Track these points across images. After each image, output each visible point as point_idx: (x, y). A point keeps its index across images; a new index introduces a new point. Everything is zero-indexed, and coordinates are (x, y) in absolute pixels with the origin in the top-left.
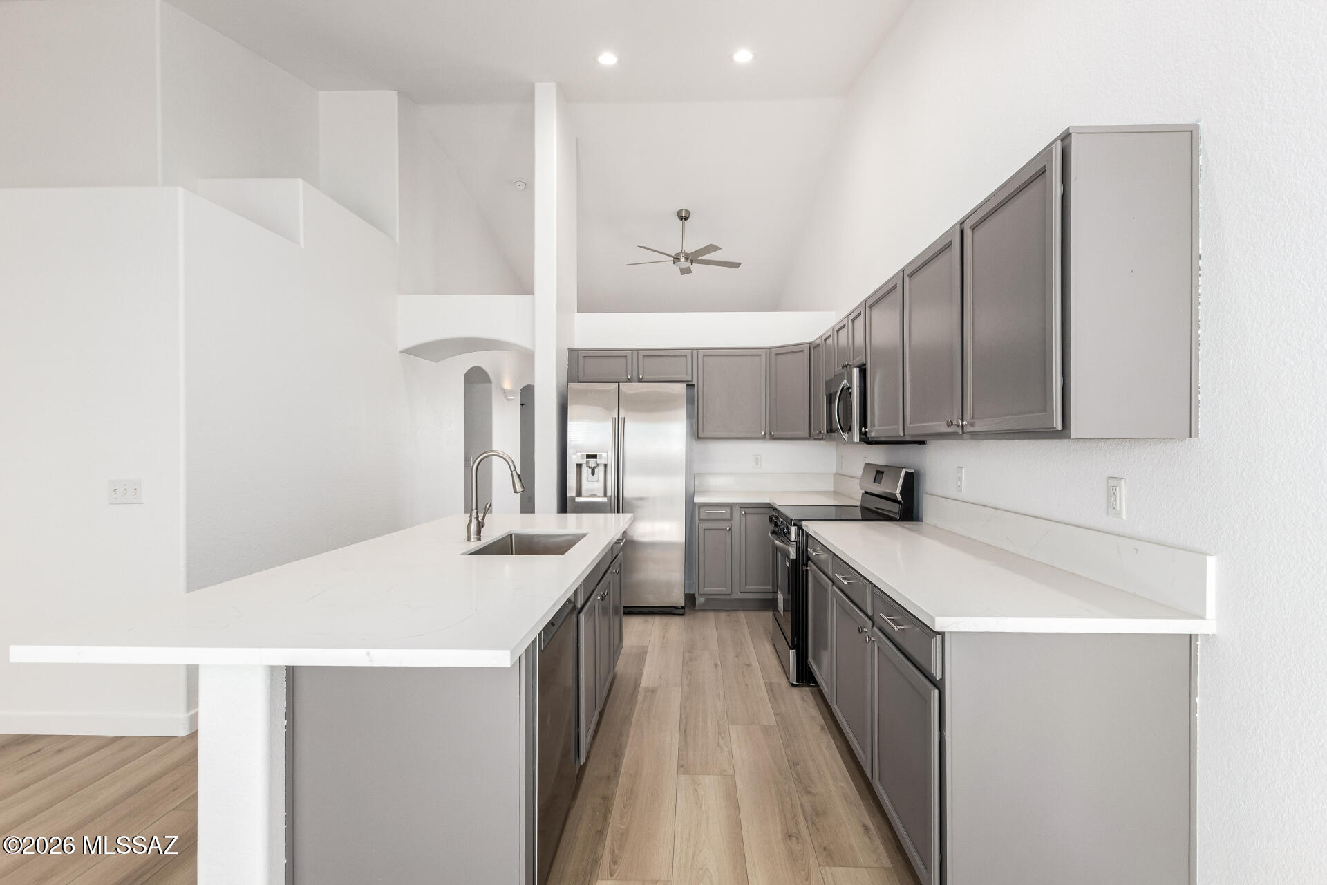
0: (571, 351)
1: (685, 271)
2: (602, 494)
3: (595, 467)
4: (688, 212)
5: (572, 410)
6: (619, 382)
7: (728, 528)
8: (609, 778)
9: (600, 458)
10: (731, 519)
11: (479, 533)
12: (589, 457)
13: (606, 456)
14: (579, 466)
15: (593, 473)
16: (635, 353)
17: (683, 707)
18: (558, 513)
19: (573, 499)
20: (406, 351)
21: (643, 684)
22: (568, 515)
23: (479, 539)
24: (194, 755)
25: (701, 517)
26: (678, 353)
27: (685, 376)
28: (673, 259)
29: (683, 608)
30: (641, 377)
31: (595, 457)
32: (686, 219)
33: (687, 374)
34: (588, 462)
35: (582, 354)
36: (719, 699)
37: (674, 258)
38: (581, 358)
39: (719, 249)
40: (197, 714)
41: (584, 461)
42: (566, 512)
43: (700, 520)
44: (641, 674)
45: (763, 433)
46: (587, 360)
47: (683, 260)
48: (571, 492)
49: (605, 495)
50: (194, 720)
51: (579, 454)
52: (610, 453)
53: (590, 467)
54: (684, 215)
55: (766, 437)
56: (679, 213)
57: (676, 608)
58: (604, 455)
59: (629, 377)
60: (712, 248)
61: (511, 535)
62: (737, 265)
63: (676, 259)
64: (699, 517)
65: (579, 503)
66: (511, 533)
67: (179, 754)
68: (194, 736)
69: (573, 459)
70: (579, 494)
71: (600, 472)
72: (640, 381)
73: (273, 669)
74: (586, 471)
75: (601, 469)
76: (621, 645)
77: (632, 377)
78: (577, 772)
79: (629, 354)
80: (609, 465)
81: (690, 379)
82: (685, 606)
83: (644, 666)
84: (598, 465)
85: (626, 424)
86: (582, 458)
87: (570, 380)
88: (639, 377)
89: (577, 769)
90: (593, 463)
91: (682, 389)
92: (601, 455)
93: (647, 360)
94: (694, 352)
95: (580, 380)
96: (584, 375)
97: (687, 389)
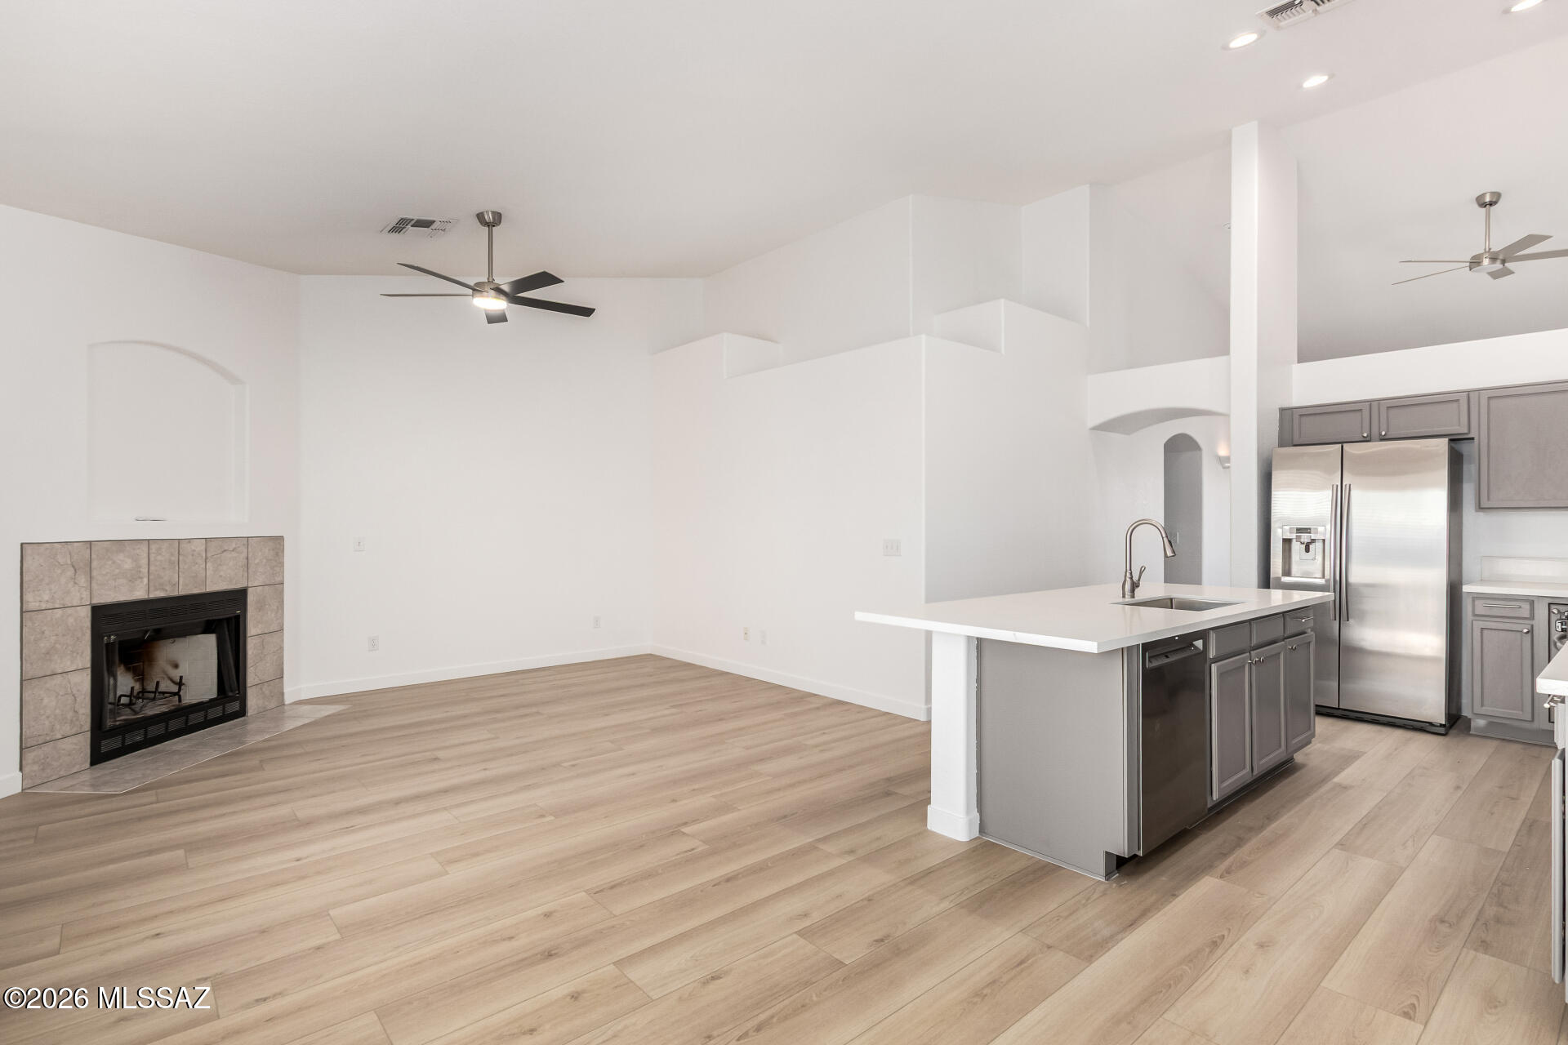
0: (1282, 410)
1: (1503, 275)
2: (1320, 575)
3: (1310, 543)
4: (1496, 194)
5: (1277, 477)
6: (1342, 443)
7: (1526, 631)
8: (1251, 829)
9: (1315, 533)
10: (1533, 618)
11: (1133, 591)
12: (1299, 530)
13: (1325, 531)
14: (1287, 542)
15: (1307, 550)
16: (1375, 405)
18: (1259, 587)
19: (1279, 576)
20: (1095, 428)
21: (1336, 780)
22: (1273, 591)
23: (1133, 597)
24: (929, 732)
25: (1479, 613)
26: (1448, 398)
27: (1457, 428)
28: (1468, 264)
29: (1441, 725)
30: (1383, 434)
31: (1307, 530)
32: (1492, 204)
33: (1462, 425)
34: (1298, 538)
35: (1297, 413)
37: (1471, 262)
38: (1296, 417)
39: (1549, 237)
40: (931, 708)
41: (1293, 536)
42: (1269, 588)
43: (1477, 616)
44: (1339, 772)
46: (1304, 419)
47: (1486, 262)
48: (1276, 570)
49: (1324, 577)
50: (929, 711)
51: (1287, 528)
52: (1328, 527)
53: (1302, 543)
54: (1486, 200)
56: (1480, 198)
57: (1431, 724)
58: (1321, 529)
59: (1365, 435)
60: (1535, 239)
61: (1171, 599)
63: (1475, 263)
64: (1475, 611)
65: (1287, 582)
66: (1171, 597)
67: (921, 729)
68: (929, 722)
69: (1278, 534)
70: (1287, 572)
71: (1316, 548)
72: (1383, 439)
73: (969, 638)
74: (1297, 547)
75: (1319, 545)
76: (1309, 733)
77: (1370, 435)
78: (1209, 806)
79: (1366, 406)
80: (1327, 543)
81: (1466, 431)
82: (1447, 725)
83: (1348, 767)
84: (1313, 541)
85: (1352, 492)
86: (1291, 533)
87: (1282, 444)
88: (1381, 435)
89: (1209, 802)
90: (1305, 538)
91: (1442, 445)
92: (1316, 529)
93: (1393, 412)
94: (1472, 394)
95: (1295, 443)
96: (1300, 437)
97: (1453, 445)
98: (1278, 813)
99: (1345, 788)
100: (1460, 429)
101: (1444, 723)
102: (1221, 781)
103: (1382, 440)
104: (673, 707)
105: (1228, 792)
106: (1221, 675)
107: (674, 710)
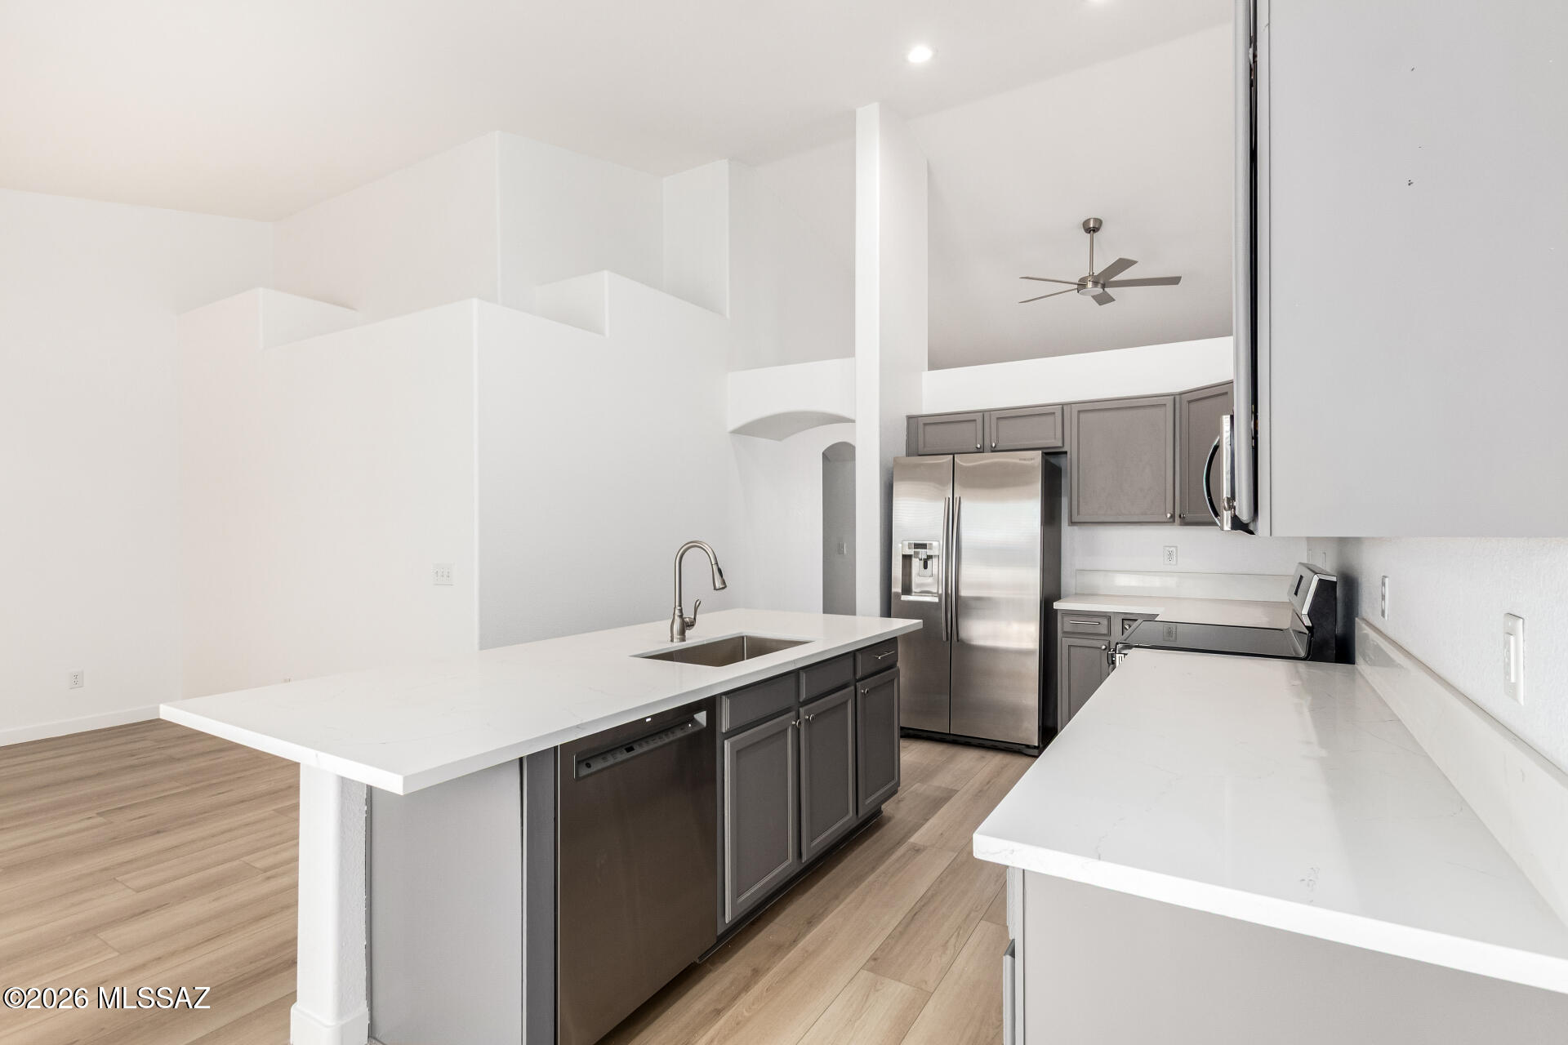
0: (909, 418)
1: (1103, 299)
2: (934, 593)
3: (927, 560)
4: (1099, 222)
5: (898, 488)
6: (953, 454)
7: (1104, 647)
8: (779, 948)
9: (931, 549)
10: (1109, 633)
11: (682, 633)
12: (917, 546)
13: (937, 547)
14: (907, 559)
15: (925, 567)
16: (986, 414)
17: (940, 880)
19: (898, 595)
20: (736, 432)
21: (912, 840)
23: (683, 640)
25: (1065, 630)
26: (1046, 410)
27: (1053, 441)
28: (1076, 286)
29: (1035, 747)
30: (994, 445)
31: (924, 546)
32: (1095, 230)
33: (1055, 438)
34: (916, 554)
35: (922, 421)
36: (997, 881)
37: (1078, 284)
38: (920, 426)
39: (1135, 262)
41: (911, 552)
43: (1064, 632)
44: (921, 826)
45: (1169, 515)
46: (927, 427)
47: (1090, 285)
48: (897, 588)
49: (937, 593)
51: (906, 543)
52: (941, 542)
53: (920, 560)
54: (1091, 226)
55: (1174, 521)
56: (1085, 224)
57: (1027, 746)
58: (935, 544)
59: (979, 446)
60: (1123, 264)
61: (743, 637)
62: (1175, 281)
63: (1081, 285)
64: (1062, 629)
65: (904, 601)
66: (744, 635)
69: (900, 549)
70: (907, 589)
71: (934, 565)
74: (916, 564)
75: (935, 561)
76: (892, 783)
77: (983, 446)
78: (720, 931)
79: (979, 417)
80: (940, 557)
81: (1060, 444)
82: (1041, 746)
83: (932, 816)
84: (930, 557)
85: (962, 505)
86: (909, 548)
87: (909, 454)
88: (992, 446)
89: (719, 926)
90: (923, 553)
91: (1037, 457)
92: (931, 544)
93: (1003, 423)
94: (1065, 407)
95: (920, 453)
96: (925, 446)
97: (1048, 457)
98: (826, 909)
99: (917, 850)
100: (1054, 442)
101: (1037, 745)
102: (737, 893)
103: (993, 451)
104: (100, 814)
105: (742, 910)
106: (738, 754)
107: (101, 820)
